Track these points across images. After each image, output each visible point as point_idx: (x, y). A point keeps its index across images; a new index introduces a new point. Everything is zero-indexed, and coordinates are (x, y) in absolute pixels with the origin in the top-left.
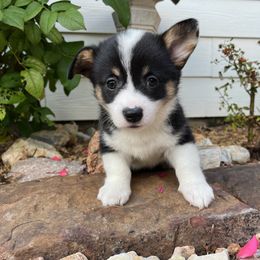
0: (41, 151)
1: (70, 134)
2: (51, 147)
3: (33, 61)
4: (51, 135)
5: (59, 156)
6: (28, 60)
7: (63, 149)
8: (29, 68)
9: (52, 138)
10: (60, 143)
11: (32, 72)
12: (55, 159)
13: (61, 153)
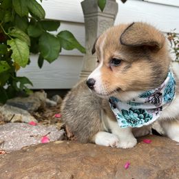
0: (18, 116)
1: (41, 100)
2: (26, 112)
3: (19, 32)
4: (25, 101)
5: (34, 120)
6: (13, 30)
7: (37, 114)
8: (14, 38)
9: (26, 105)
10: (33, 109)
11: (18, 42)
12: (32, 124)
13: (36, 117)
